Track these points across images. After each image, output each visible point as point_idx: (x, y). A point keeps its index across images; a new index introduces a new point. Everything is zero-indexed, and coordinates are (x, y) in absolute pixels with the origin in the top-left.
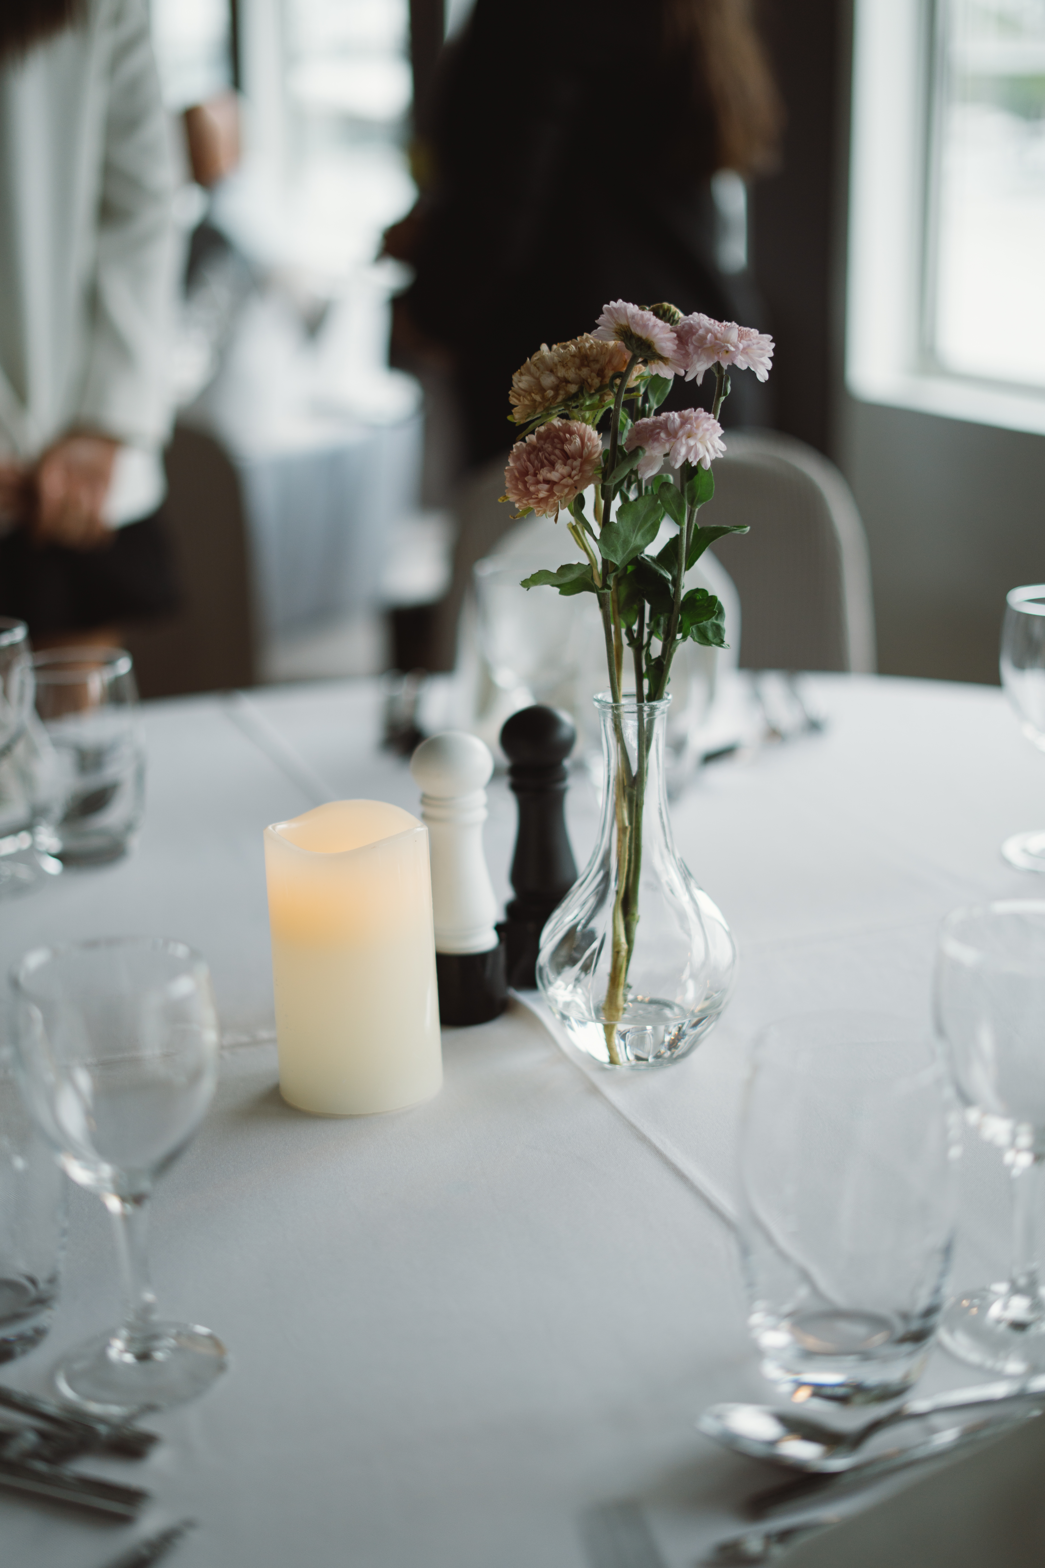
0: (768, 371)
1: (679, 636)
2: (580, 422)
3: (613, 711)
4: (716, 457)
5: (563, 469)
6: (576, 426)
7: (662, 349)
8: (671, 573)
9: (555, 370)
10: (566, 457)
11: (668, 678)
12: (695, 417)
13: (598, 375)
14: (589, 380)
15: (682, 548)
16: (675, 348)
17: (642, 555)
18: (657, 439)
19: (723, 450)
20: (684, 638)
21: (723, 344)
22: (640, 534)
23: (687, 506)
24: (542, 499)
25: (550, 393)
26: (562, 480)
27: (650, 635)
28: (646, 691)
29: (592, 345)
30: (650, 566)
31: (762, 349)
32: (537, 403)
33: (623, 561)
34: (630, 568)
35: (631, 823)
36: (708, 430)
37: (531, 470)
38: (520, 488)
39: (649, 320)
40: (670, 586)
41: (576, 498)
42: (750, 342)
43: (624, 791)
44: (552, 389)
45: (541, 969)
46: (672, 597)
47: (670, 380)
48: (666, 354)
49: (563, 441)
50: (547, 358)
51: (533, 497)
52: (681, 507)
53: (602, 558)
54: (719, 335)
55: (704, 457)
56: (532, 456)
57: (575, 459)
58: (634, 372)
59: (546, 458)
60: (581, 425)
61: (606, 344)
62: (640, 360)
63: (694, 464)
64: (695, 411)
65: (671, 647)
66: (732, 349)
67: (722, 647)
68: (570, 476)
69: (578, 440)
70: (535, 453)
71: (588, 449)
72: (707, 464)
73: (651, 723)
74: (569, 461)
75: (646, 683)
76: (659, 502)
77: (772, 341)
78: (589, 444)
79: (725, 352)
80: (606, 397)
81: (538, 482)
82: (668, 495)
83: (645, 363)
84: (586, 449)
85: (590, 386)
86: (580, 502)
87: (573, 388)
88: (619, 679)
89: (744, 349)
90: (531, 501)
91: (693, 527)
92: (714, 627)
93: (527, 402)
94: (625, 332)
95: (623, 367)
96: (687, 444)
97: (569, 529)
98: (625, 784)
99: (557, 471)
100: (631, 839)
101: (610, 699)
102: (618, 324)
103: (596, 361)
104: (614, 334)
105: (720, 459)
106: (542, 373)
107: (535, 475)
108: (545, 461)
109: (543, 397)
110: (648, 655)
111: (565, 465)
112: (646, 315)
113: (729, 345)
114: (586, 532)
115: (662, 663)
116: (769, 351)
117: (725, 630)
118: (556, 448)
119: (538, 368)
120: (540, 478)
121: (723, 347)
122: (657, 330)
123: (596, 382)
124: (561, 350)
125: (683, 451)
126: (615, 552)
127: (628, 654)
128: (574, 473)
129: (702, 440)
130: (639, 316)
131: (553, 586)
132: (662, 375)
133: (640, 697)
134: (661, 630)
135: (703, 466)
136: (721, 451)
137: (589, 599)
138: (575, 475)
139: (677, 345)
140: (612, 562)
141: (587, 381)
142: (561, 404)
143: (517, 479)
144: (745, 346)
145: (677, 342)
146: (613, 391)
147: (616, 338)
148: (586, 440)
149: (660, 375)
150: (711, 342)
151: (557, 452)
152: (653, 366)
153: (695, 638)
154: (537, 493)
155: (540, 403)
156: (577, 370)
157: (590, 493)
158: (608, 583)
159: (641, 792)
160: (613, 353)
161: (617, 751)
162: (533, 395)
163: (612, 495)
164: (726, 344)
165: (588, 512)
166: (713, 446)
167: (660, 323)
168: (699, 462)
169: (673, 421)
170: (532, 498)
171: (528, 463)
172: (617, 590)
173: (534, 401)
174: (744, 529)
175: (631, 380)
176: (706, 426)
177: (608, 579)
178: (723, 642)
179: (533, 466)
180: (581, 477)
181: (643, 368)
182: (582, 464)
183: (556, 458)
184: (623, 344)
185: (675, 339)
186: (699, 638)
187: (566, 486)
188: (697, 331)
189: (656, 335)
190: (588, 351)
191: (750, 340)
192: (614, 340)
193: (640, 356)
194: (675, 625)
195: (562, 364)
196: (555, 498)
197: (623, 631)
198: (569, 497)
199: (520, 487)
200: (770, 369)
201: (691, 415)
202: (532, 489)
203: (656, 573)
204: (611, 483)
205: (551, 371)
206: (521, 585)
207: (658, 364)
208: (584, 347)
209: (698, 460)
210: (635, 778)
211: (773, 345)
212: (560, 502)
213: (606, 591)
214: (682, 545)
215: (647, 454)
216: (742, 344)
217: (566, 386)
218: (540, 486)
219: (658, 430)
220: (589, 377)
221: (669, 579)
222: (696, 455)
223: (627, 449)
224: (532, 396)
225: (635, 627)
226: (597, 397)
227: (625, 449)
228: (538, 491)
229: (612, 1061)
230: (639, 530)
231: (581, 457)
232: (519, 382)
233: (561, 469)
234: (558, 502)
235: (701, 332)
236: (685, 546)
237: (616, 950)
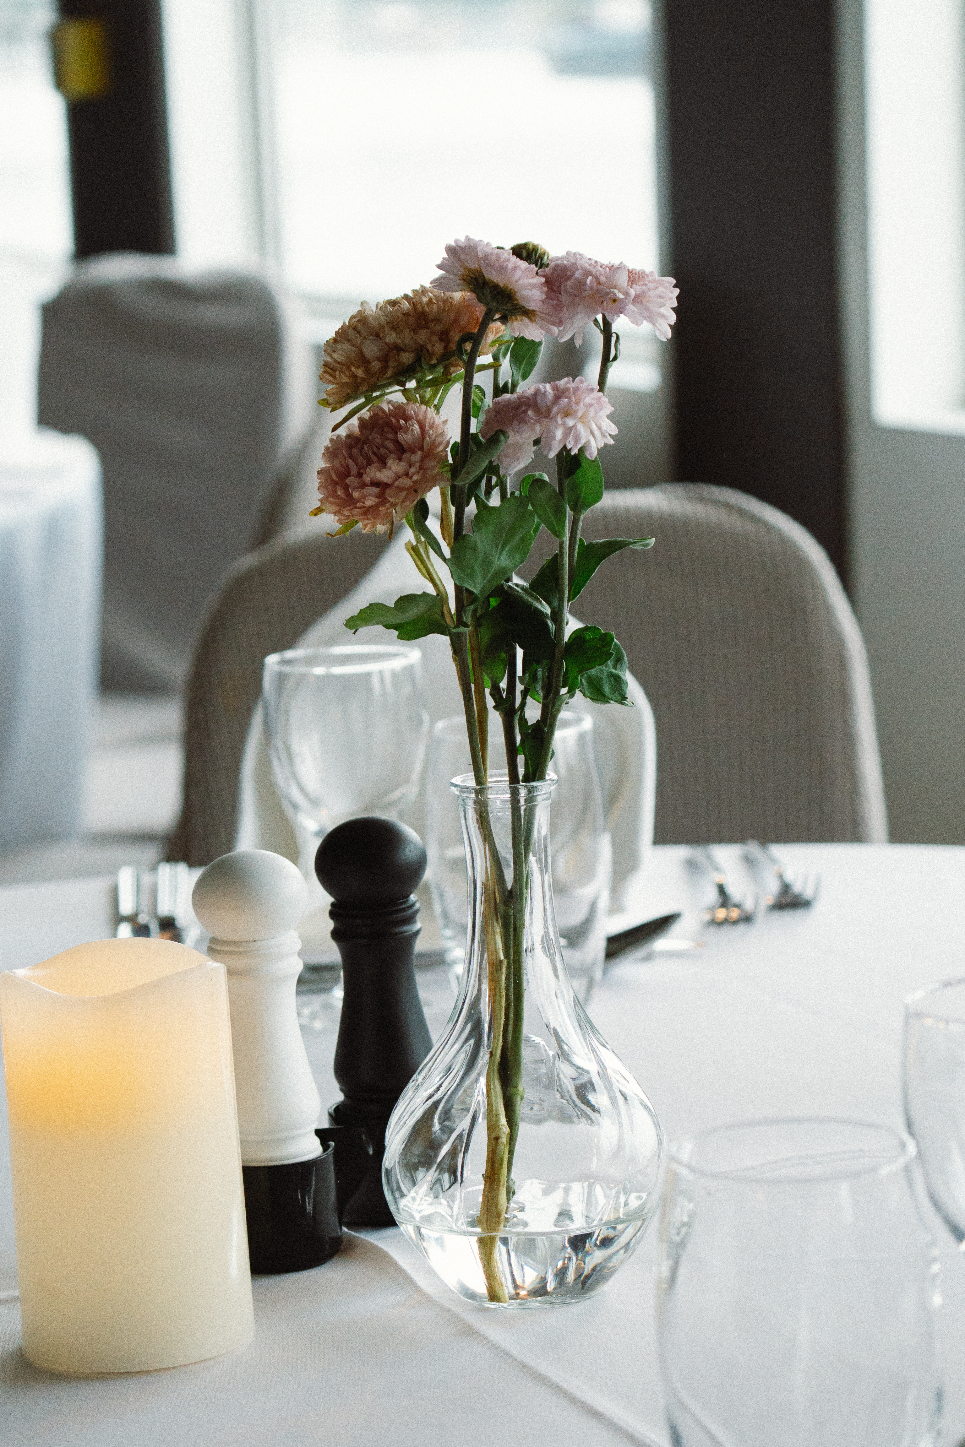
0: (670, 326)
1: (564, 691)
2: (418, 405)
3: (477, 796)
4: (605, 444)
5: (397, 465)
6: (412, 409)
7: (527, 299)
8: (549, 603)
9: (381, 335)
10: (401, 450)
11: (551, 750)
12: (573, 388)
13: (441, 339)
14: (429, 346)
15: (563, 568)
16: (544, 296)
17: (510, 584)
18: (522, 421)
19: (614, 433)
20: (571, 693)
21: (608, 290)
22: (505, 551)
23: (569, 512)
24: (370, 507)
25: (376, 365)
26: (396, 480)
27: (525, 694)
28: (521, 771)
29: (430, 300)
30: (521, 597)
31: (661, 297)
32: (359, 380)
33: (483, 590)
34: (493, 602)
35: (507, 955)
36: (591, 405)
37: (354, 469)
38: (339, 496)
39: (509, 260)
40: (550, 623)
41: (416, 507)
42: (644, 287)
43: (496, 910)
44: (379, 360)
45: (388, 1172)
46: (553, 637)
47: (540, 343)
48: (531, 306)
49: (397, 429)
50: (371, 318)
51: (358, 505)
52: (559, 513)
53: (455, 585)
54: (603, 279)
55: (588, 442)
56: (355, 451)
57: (414, 452)
58: (490, 334)
59: (374, 453)
60: (419, 408)
61: (450, 298)
62: (497, 316)
63: (574, 452)
64: (573, 381)
65: (553, 706)
66: (621, 296)
67: (624, 704)
68: (407, 474)
69: (416, 427)
70: (359, 446)
71: (430, 437)
72: (593, 453)
73: (531, 811)
74: (405, 456)
75: (521, 759)
76: (530, 507)
77: (675, 286)
78: (431, 432)
79: (611, 302)
80: (452, 369)
81: (364, 485)
82: (542, 496)
83: (504, 319)
84: (428, 438)
85: (431, 355)
86: (423, 510)
87: (407, 358)
88: (484, 756)
89: (637, 296)
90: (356, 511)
91: (578, 540)
92: (612, 679)
93: (344, 380)
94: (476, 279)
95: (475, 328)
96: (564, 425)
97: (408, 550)
98: (498, 901)
99: (390, 469)
100: (508, 978)
101: (472, 783)
102: (465, 269)
103: (437, 320)
104: (461, 282)
105: (610, 446)
106: (365, 339)
107: (360, 475)
108: (373, 456)
109: (367, 371)
110: (523, 720)
111: (400, 460)
112: (503, 254)
113: (616, 291)
114: (431, 552)
115: (543, 730)
116: (671, 299)
117: (627, 683)
118: (387, 439)
119: (359, 333)
120: (367, 479)
121: (607, 294)
122: (518, 274)
123: (438, 348)
124: (389, 307)
125: (559, 434)
126: (472, 575)
127: (495, 721)
128: (413, 470)
129: (583, 420)
130: (494, 257)
131: (388, 627)
132: (528, 337)
133: (514, 778)
134: (539, 685)
135: (588, 456)
136: (610, 435)
137: (440, 643)
138: (414, 474)
139: (546, 293)
140: (468, 591)
141: (426, 348)
142: (392, 380)
143: (335, 483)
144: (638, 292)
145: (545, 289)
146: (461, 359)
147: (464, 287)
148: (427, 427)
149: (525, 337)
150: (591, 288)
151: (389, 445)
152: (515, 324)
153: (586, 692)
154: (363, 500)
155: (363, 379)
156: (412, 333)
157: (434, 498)
158: (464, 619)
159: (519, 913)
160: (458, 310)
161: (485, 855)
162: (353, 369)
163: (465, 499)
164: (612, 290)
165: (433, 524)
166: (600, 428)
167: (523, 264)
168: (581, 450)
169: (544, 395)
170: (356, 508)
171: (350, 460)
172: (476, 631)
173: (355, 377)
174: (647, 541)
175: (486, 343)
176: (588, 400)
177: (463, 615)
178: (625, 698)
179: (357, 464)
180: (422, 476)
181: (503, 327)
182: (422, 460)
183: (387, 452)
184: (474, 296)
185: (543, 284)
186: (591, 693)
187: (401, 489)
188: (573, 275)
189: (517, 281)
190: (426, 307)
191: (646, 285)
192: (461, 291)
193: (497, 311)
194: (559, 675)
195: (391, 325)
196: (388, 505)
197: (487, 691)
198: (407, 503)
199: (339, 493)
200: (672, 323)
201: (568, 385)
202: (356, 494)
203: (530, 606)
204: (464, 482)
205: (377, 336)
206: (346, 625)
207: (521, 321)
208: (421, 302)
209: (579, 446)
210: (511, 892)
211: (677, 291)
212: (394, 511)
213: (462, 629)
214: (563, 565)
215: (511, 440)
216: (634, 289)
217: (398, 355)
218: (367, 490)
219: (524, 408)
220: (429, 342)
221: (547, 614)
222: (577, 439)
223: (483, 437)
224: (351, 370)
225: (503, 685)
226: (440, 370)
227: (481, 438)
228: (364, 497)
229: (493, 1296)
230: (504, 545)
231: (422, 449)
232: (334, 351)
233: (395, 467)
234: (392, 512)
235: (578, 275)
236: (567, 566)
237: (494, 1136)
